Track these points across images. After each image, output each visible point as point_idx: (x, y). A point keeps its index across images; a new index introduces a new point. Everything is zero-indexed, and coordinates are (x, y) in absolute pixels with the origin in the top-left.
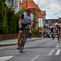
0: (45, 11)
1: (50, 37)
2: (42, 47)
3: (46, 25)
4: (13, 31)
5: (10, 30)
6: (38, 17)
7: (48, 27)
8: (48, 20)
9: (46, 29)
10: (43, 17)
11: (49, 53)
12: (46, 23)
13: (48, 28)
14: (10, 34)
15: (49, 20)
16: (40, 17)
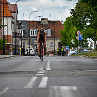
2: (13, 72)
3: (18, 32)
6: (3, 17)
10: (12, 17)
11: (28, 83)
13: (21, 37)
15: (25, 21)
16: (7, 17)
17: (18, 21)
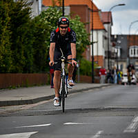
0: (110, 13)
2: (106, 109)
3: (113, 51)
4: (26, 66)
5: (17, 62)
6: (92, 30)
7: (119, 54)
8: (117, 36)
9: (113, 61)
10: (104, 29)
12: (114, 45)
13: (116, 58)
14: (17, 74)
16: (97, 30)
17: (113, 36)
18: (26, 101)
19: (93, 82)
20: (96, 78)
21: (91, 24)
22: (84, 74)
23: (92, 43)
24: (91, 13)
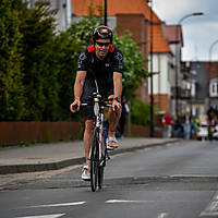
0: (179, 27)
1: (200, 139)
3: (184, 87)
4: (46, 110)
6: (151, 53)
8: (191, 63)
9: (184, 102)
10: (170, 53)
12: (185, 78)
14: (33, 123)
16: (159, 53)
17: (183, 63)
18: (47, 165)
19: (152, 136)
20: (156, 129)
21: (149, 45)
22: (137, 124)
23: (151, 75)
24: (149, 27)
